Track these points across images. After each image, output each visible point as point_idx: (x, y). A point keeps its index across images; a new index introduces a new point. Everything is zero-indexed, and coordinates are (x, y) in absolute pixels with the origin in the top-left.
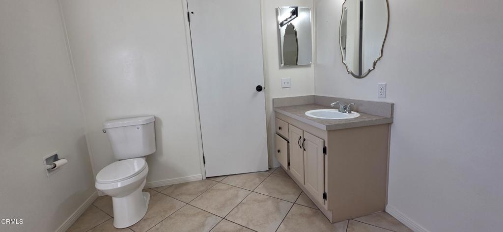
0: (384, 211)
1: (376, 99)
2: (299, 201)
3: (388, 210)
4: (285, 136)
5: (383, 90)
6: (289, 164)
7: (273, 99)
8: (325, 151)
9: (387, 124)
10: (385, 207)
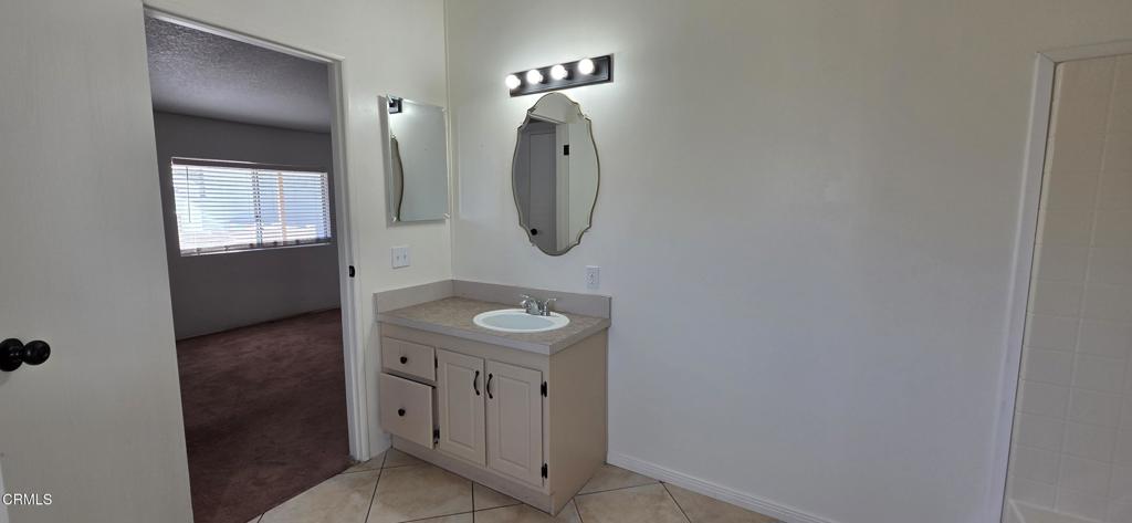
0: (606, 464)
1: (583, 290)
2: (481, 503)
3: (610, 460)
4: (423, 376)
5: (594, 276)
6: (436, 434)
7: (375, 295)
8: (544, 390)
9: (604, 330)
10: (605, 458)
